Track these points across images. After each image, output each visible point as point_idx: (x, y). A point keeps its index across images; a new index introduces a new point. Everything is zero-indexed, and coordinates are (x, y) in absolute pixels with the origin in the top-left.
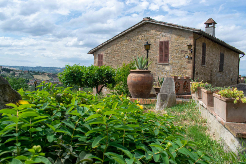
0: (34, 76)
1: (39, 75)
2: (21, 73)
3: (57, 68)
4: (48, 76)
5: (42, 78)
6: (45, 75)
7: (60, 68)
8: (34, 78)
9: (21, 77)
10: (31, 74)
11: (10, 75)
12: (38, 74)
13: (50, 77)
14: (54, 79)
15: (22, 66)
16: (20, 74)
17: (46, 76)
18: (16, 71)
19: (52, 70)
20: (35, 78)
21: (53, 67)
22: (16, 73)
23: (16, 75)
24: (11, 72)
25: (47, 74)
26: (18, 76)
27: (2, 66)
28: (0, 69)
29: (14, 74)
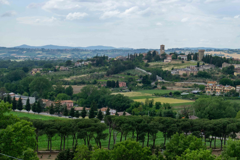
11: (220, 74)
22: (236, 66)
23: (235, 74)
24: (225, 65)
27: (202, 51)
28: (200, 58)
29: (231, 71)
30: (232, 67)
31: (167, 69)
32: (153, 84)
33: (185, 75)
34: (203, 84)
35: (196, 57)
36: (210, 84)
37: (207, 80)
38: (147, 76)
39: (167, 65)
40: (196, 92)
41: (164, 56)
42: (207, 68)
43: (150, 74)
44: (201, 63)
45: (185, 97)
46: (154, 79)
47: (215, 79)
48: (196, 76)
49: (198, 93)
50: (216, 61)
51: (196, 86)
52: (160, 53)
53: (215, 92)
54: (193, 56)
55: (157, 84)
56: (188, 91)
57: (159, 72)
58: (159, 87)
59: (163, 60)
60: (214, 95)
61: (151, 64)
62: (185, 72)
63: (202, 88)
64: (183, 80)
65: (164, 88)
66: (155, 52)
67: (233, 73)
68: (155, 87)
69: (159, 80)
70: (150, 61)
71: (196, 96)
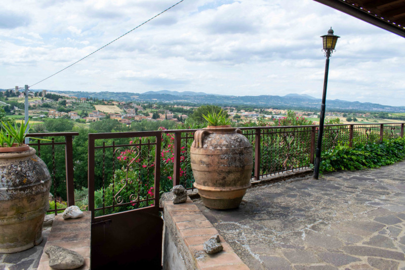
0: (96, 106)
1: (104, 104)
2: (74, 101)
3: (133, 94)
4: (118, 106)
5: (108, 109)
6: (113, 105)
7: (137, 94)
8: (95, 109)
9: (75, 107)
10: (91, 103)
11: (58, 105)
12: (102, 103)
13: (121, 109)
14: (127, 111)
15: (79, 91)
16: (73, 103)
17: (115, 106)
18: (68, 98)
19: (125, 96)
20: (97, 110)
21: (128, 93)
22: (67, 101)
23: (67, 105)
24: (60, 100)
25: (117, 104)
26: (70, 107)
27: (45, 91)
28: (43, 95)
29: (64, 103)
30: (65, 101)
31: (21, 102)
32: (12, 111)
33: (34, 106)
34: (47, 111)
35: (41, 95)
36: (52, 111)
37: (49, 109)
38: (7, 106)
39: (21, 100)
40: (42, 116)
41: (18, 94)
42: (48, 101)
43: (10, 105)
44: (45, 98)
45: (36, 120)
46: (13, 108)
47: (54, 108)
48: (42, 107)
49: (44, 117)
50: (55, 97)
51: (42, 113)
52: (15, 91)
53: (55, 116)
54: (38, 94)
55: (15, 111)
56: (37, 116)
57: (15, 104)
58: (16, 113)
59: (18, 96)
60: (55, 118)
61: (10, 99)
62: (34, 104)
63: (46, 114)
64: (33, 109)
65: (20, 114)
66: (11, 91)
67: (65, 104)
68: (14, 114)
69: (16, 108)
70: (8, 97)
71: (43, 119)
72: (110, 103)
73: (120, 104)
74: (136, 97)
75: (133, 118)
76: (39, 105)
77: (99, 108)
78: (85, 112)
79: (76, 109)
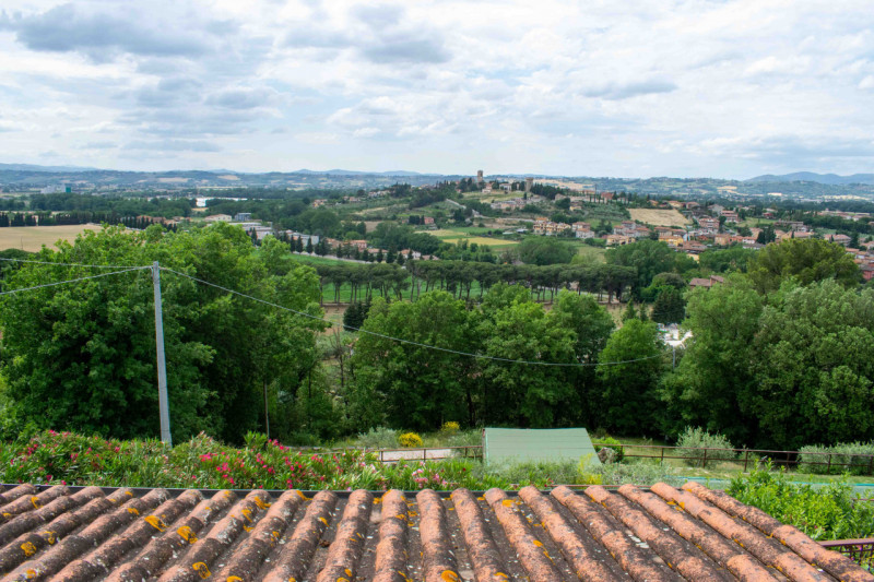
0: (631, 211)
1: (650, 207)
2: (587, 200)
3: (722, 183)
4: (680, 211)
5: (657, 218)
6: (670, 208)
7: (734, 183)
8: (629, 218)
9: (587, 213)
10: (620, 204)
11: (553, 209)
12: (645, 202)
13: (687, 217)
14: (700, 221)
15: (605, 176)
16: (584, 205)
17: (674, 212)
18: (575, 193)
19: (704, 188)
20: (633, 218)
21: (711, 180)
22: (573, 199)
23: (571, 208)
24: (559, 197)
25: (678, 205)
26: (577, 211)
27: (531, 179)
28: (528, 188)
29: (565, 204)
30: (567, 200)
31: (485, 201)
32: (468, 220)
33: (508, 209)
34: (531, 221)
35: (522, 187)
36: (540, 221)
37: (536, 216)
38: (460, 210)
39: (486, 197)
40: (522, 230)
41: (483, 185)
42: (536, 200)
43: (464, 207)
44: (529, 195)
45: (508, 237)
46: (469, 213)
47: (545, 214)
48: (522, 211)
49: (524, 232)
50: (548, 192)
51: (521, 223)
52: (477, 181)
53: (545, 231)
54: (519, 186)
55: (472, 220)
56: (512, 230)
57: (475, 205)
58: (476, 224)
59: (481, 190)
60: (544, 235)
61: (466, 195)
62: (508, 206)
63: (530, 226)
64: (505, 215)
65: (481, 226)
66: (470, 179)
67: (568, 207)
68: (471, 224)
69: (476, 215)
70: (464, 191)
71: (522, 236)
72: (663, 203)
73: (685, 206)
74: (730, 190)
75: (712, 239)
76: (517, 209)
77: (637, 214)
78: (607, 224)
79: (589, 217)
